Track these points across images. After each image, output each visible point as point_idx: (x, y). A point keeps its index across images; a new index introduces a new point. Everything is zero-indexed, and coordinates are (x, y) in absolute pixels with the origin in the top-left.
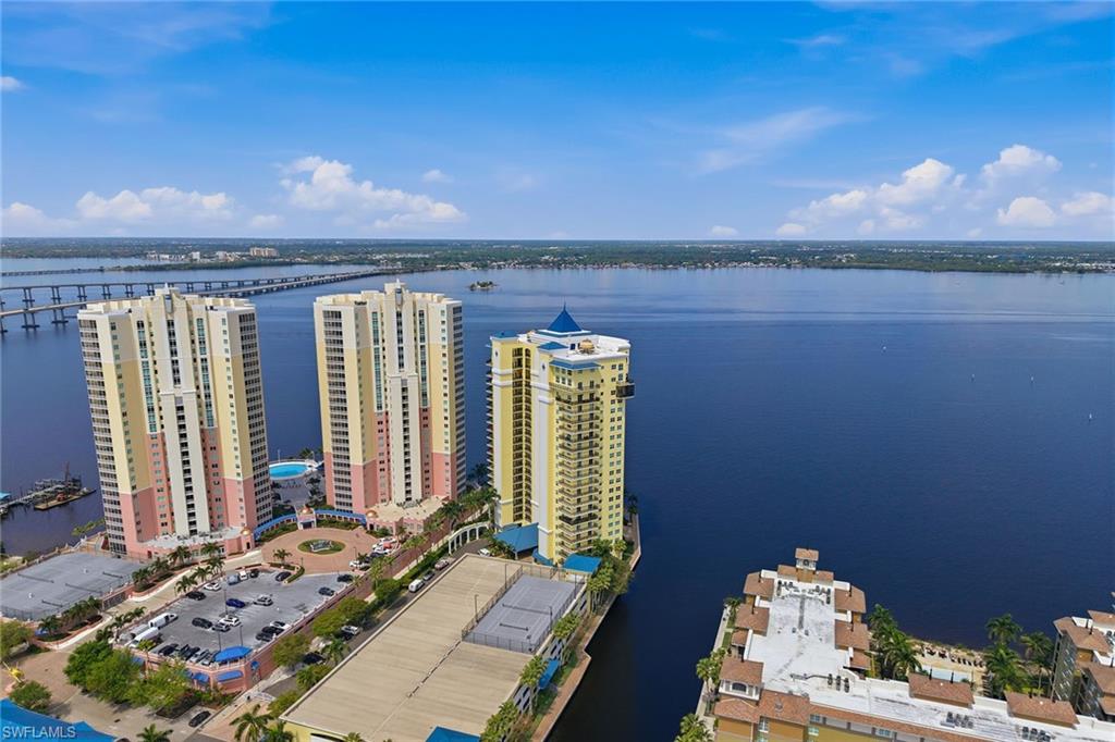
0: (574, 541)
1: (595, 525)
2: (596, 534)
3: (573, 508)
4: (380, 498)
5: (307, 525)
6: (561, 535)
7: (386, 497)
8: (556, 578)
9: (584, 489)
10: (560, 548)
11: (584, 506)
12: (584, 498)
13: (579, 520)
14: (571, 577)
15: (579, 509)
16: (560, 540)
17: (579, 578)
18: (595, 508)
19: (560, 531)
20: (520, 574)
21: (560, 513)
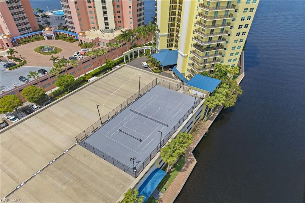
0: (201, 64)
1: (221, 54)
2: (219, 60)
3: (206, 38)
4: (92, 26)
5: (49, 38)
6: (193, 59)
7: (95, 25)
8: (181, 91)
9: (219, 21)
10: (190, 68)
11: (215, 37)
12: (217, 29)
13: (208, 48)
14: (194, 92)
15: (210, 39)
16: (191, 62)
17: (200, 94)
18: (224, 40)
19: (192, 55)
20: (154, 84)
21: (195, 42)
